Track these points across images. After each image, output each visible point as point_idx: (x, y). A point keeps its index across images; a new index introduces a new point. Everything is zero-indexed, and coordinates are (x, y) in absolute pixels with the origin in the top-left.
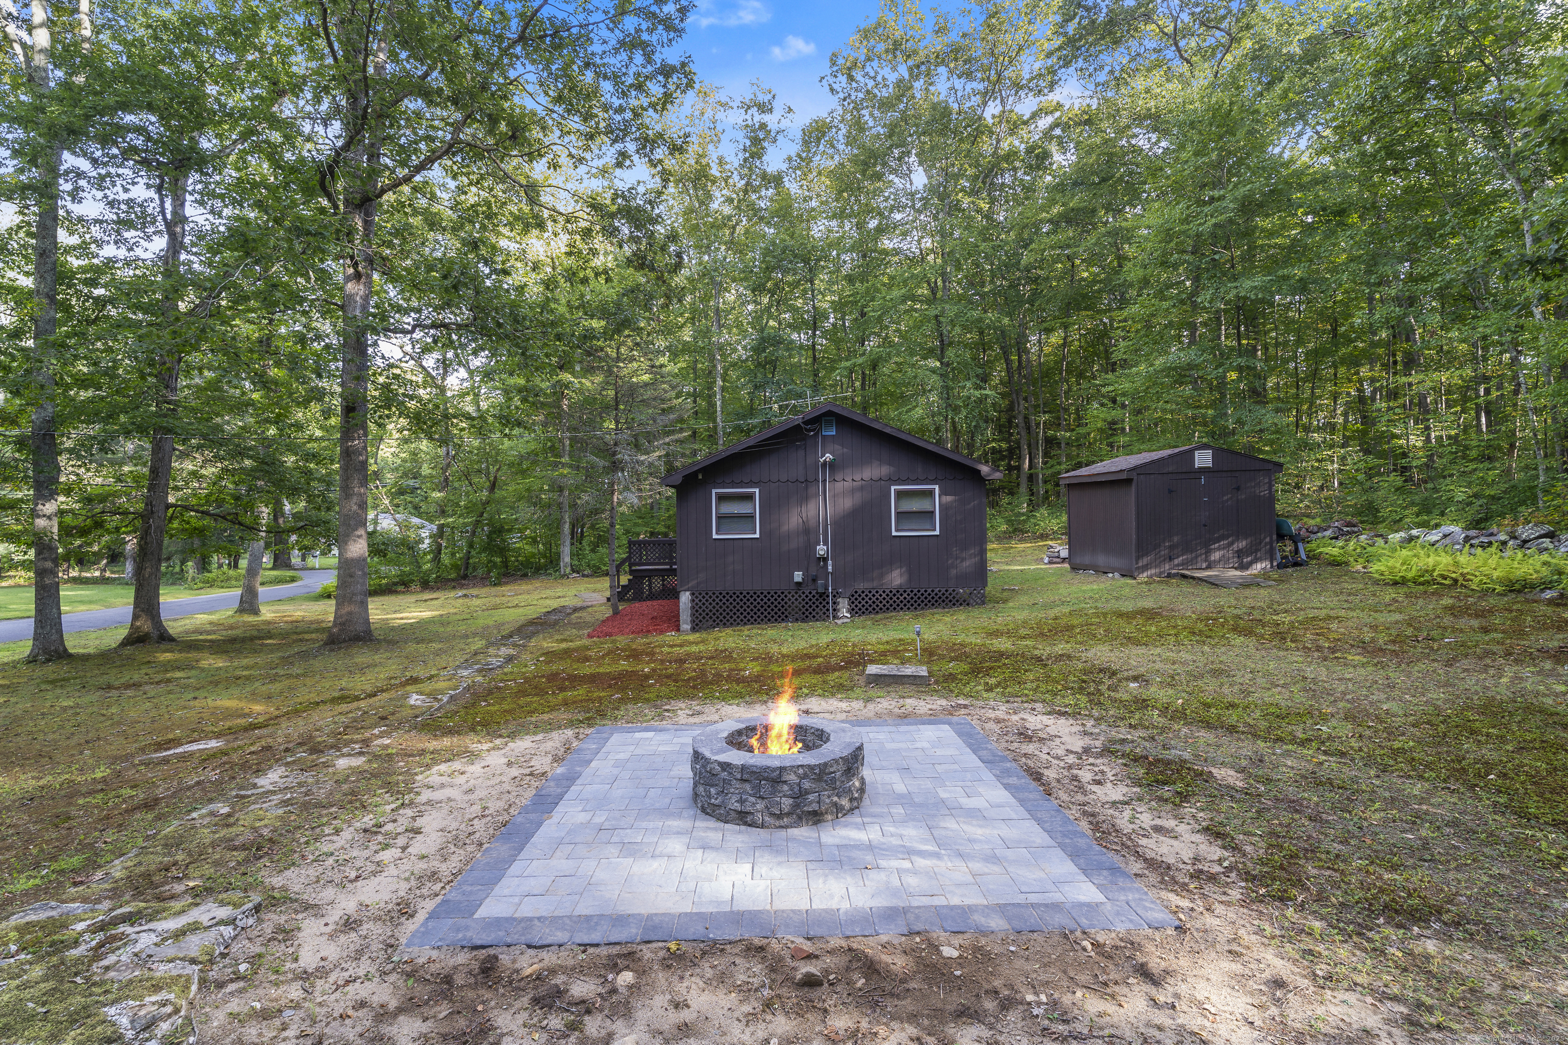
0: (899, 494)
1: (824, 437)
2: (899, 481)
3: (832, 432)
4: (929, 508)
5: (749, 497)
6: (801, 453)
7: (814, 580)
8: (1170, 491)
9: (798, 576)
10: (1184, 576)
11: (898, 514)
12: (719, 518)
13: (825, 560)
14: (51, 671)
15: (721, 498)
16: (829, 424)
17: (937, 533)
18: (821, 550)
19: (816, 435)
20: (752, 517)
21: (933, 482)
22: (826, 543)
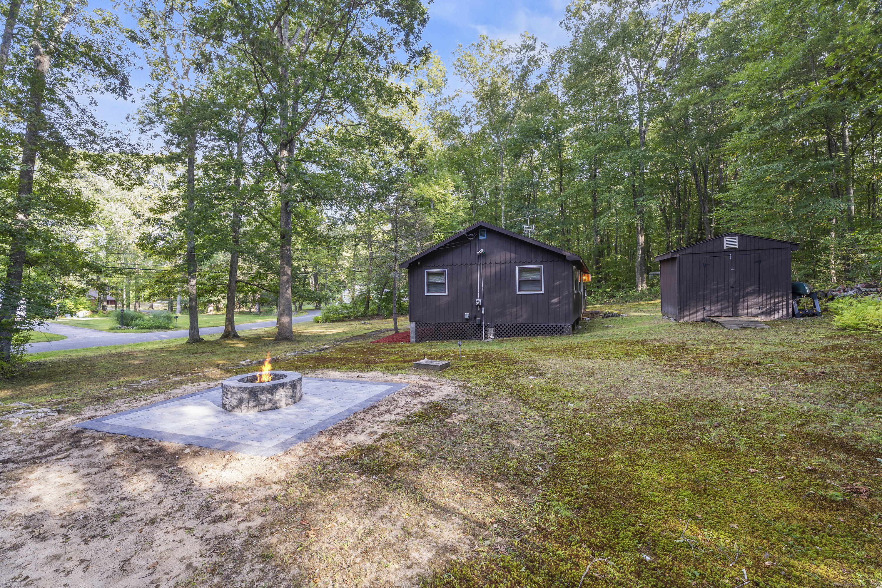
0: (521, 270)
1: (480, 240)
2: (520, 263)
3: (485, 237)
4: (539, 278)
5: (442, 274)
6: (468, 249)
7: (475, 318)
8: (705, 265)
9: (467, 315)
10: (713, 321)
11: (520, 282)
12: (428, 285)
13: (481, 307)
14: (194, 346)
15: (429, 274)
16: (483, 232)
17: (542, 292)
18: (478, 301)
19: (476, 238)
20: (444, 284)
21: (541, 263)
22: (481, 298)
